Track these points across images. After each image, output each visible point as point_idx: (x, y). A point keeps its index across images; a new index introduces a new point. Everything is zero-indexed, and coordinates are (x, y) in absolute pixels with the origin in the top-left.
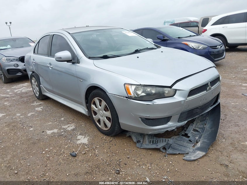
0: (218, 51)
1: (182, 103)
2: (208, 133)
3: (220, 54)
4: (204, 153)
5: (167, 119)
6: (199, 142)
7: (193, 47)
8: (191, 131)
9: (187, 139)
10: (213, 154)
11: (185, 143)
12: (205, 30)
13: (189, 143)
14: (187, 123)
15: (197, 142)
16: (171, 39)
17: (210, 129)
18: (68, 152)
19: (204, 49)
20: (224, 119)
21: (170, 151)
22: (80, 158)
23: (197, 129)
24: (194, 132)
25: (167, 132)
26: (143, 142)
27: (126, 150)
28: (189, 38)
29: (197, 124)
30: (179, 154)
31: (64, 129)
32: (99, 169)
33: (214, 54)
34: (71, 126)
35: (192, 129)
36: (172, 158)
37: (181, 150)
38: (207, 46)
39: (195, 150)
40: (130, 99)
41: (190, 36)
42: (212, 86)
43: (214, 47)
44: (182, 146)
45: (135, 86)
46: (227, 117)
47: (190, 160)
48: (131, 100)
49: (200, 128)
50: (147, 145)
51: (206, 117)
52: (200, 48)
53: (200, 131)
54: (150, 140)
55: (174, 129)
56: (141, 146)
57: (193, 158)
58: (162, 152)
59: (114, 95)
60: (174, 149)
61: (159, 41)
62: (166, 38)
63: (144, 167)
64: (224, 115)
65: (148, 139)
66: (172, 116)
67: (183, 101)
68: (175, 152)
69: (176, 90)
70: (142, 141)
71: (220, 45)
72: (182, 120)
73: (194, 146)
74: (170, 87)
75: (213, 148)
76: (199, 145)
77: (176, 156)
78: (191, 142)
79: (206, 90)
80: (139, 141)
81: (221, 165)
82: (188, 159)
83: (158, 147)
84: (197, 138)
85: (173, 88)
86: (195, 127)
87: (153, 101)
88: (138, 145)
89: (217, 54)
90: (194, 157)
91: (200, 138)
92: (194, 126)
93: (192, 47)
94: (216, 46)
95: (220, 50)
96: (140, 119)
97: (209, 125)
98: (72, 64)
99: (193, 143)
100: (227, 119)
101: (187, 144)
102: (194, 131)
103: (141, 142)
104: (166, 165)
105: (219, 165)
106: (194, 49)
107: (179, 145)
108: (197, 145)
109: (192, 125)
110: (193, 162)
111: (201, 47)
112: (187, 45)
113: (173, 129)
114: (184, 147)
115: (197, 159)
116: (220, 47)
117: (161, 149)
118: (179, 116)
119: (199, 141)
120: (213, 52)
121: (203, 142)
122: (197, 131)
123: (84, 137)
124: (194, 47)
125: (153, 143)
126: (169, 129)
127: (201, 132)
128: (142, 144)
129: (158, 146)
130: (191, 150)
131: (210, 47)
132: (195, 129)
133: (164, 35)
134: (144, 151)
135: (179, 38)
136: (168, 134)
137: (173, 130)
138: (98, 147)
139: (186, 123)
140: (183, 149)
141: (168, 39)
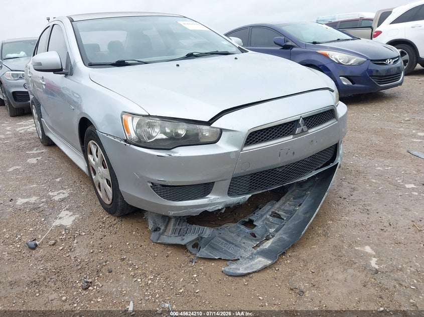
0: (388, 70)
1: (233, 156)
2: (296, 222)
3: (393, 75)
4: (269, 262)
5: (205, 189)
6: (271, 238)
7: (338, 61)
8: (265, 216)
9: (247, 230)
10: (287, 265)
11: (240, 238)
12: (379, 33)
13: (249, 239)
14: (250, 198)
15: (268, 239)
16: (299, 45)
17: (304, 214)
18: (27, 239)
19: (360, 64)
20: (345, 197)
21: (204, 252)
22: (40, 252)
23: (281, 213)
24: (271, 219)
25: (206, 213)
26: (165, 231)
27: (127, 244)
28: (334, 43)
29: (284, 203)
30: (219, 258)
31: (49, 197)
32: (58, 276)
33: (379, 75)
34: (64, 193)
35: (270, 213)
36: (202, 266)
37: (225, 252)
38: (365, 59)
39: (255, 254)
40: (130, 144)
41: (338, 40)
42: (309, 127)
43: (381, 62)
44: (233, 244)
45: (139, 119)
46: (355, 193)
47: (235, 273)
48: (132, 146)
49: (286, 211)
50: (168, 237)
51: (307, 191)
52: (352, 62)
53: (285, 217)
54: (177, 227)
55: (220, 208)
56: (158, 239)
57: (242, 271)
58: (191, 253)
59: (106, 135)
60: (213, 248)
61: (279, 48)
62: (289, 43)
63: (139, 280)
64: (352, 188)
65: (175, 225)
66: (213, 183)
67: (235, 154)
68: (212, 256)
69: (222, 130)
70: (162, 228)
71: (393, 59)
72: (241, 193)
73: (257, 246)
74: (209, 123)
75: (294, 253)
76: (267, 245)
77: (213, 264)
78: (255, 237)
79: (294, 134)
80: (159, 228)
81: (292, 289)
82: (231, 271)
83: (183, 243)
84: (272, 230)
85: (214, 125)
86: (279, 208)
87: (173, 150)
88: (154, 236)
89: (384, 75)
90: (246, 269)
91: (277, 231)
92: (277, 205)
93: (336, 59)
94: (385, 60)
95: (392, 68)
96: (150, 185)
97: (305, 207)
98: (65, 77)
99: (257, 240)
100: (352, 198)
101: (244, 241)
102: (274, 216)
103: (161, 231)
104: (183, 281)
105: (286, 290)
106: (340, 63)
107: (226, 241)
108: (264, 244)
109: (273, 205)
110: (238, 279)
111: (354, 60)
112: (326, 56)
113: (217, 208)
114: (236, 246)
115: (249, 274)
116: (392, 61)
117: (190, 248)
118: (228, 183)
119: (273, 236)
120: (377, 71)
121: (280, 240)
122: (279, 216)
123: (71, 213)
124: (341, 61)
125: (179, 234)
126: (210, 209)
127: (285, 219)
128: (160, 234)
129: (183, 239)
130: (247, 255)
131: (371, 60)
132: (276, 213)
133: (287, 37)
134: (160, 248)
135: (314, 43)
136: (205, 218)
137: (219, 210)
138: (83, 234)
139: (248, 198)
140: (231, 249)
141: (293, 44)
